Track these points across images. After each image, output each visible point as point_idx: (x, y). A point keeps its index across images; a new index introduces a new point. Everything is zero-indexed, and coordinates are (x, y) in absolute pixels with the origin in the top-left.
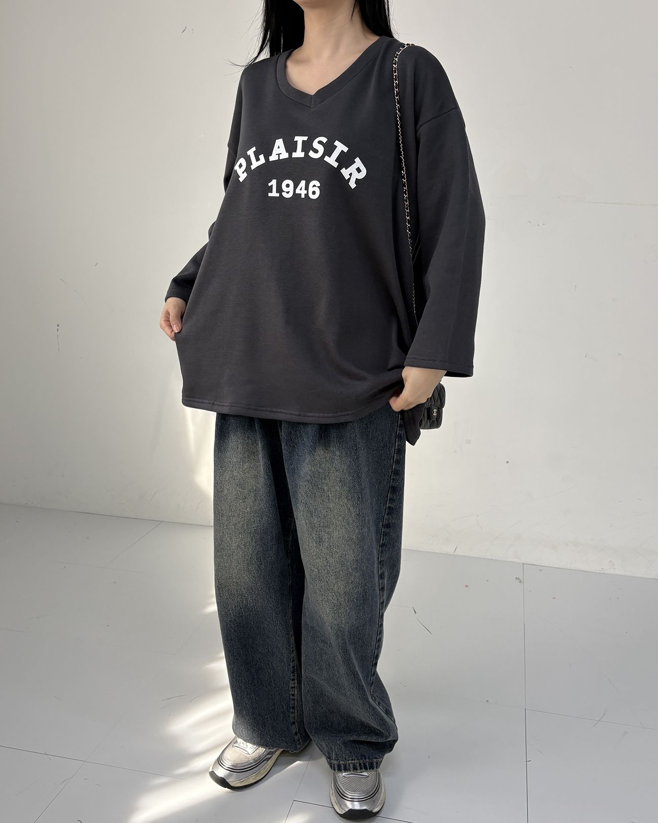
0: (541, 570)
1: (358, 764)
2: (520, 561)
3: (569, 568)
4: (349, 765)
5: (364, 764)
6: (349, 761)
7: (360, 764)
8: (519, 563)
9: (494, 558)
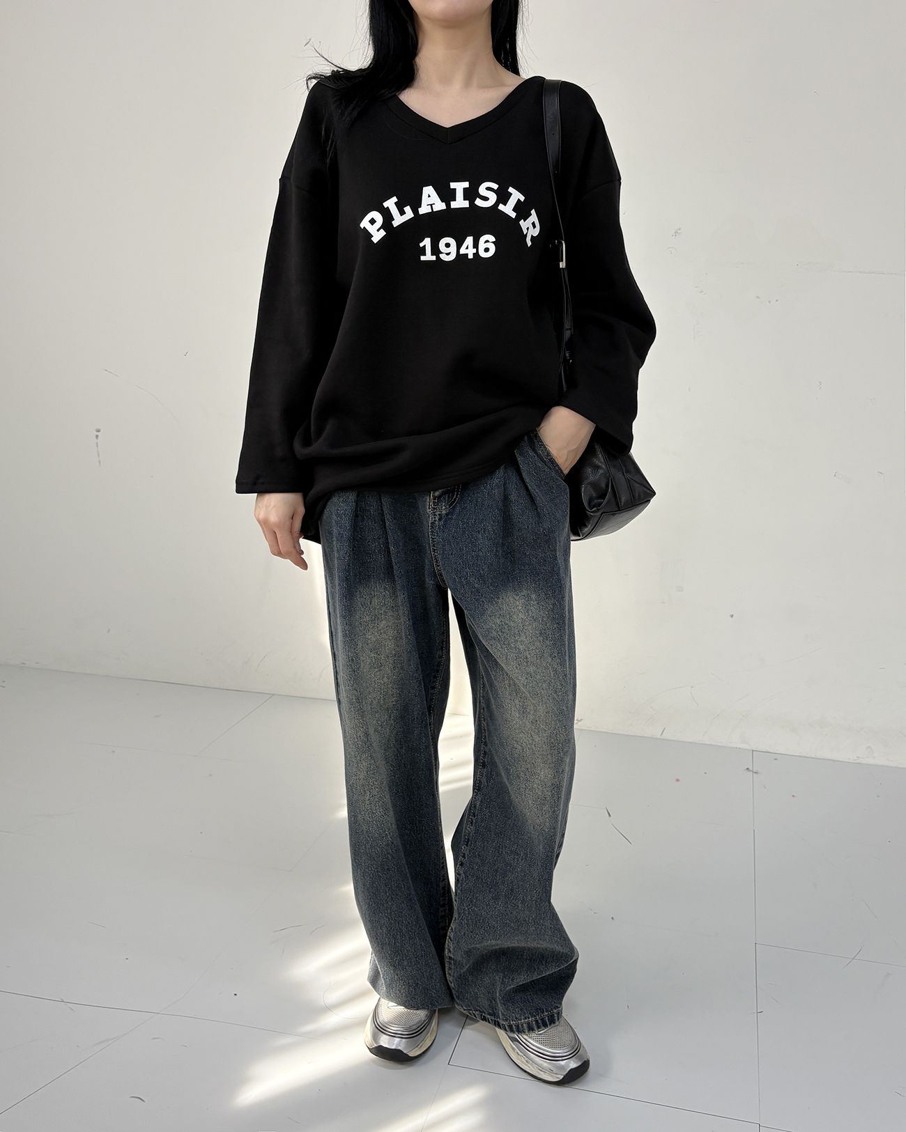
0: (776, 759)
1: (534, 1023)
2: (749, 748)
3: (813, 756)
4: (522, 1025)
5: (542, 1020)
6: (521, 1020)
7: (537, 1021)
8: (748, 750)
9: (714, 744)
